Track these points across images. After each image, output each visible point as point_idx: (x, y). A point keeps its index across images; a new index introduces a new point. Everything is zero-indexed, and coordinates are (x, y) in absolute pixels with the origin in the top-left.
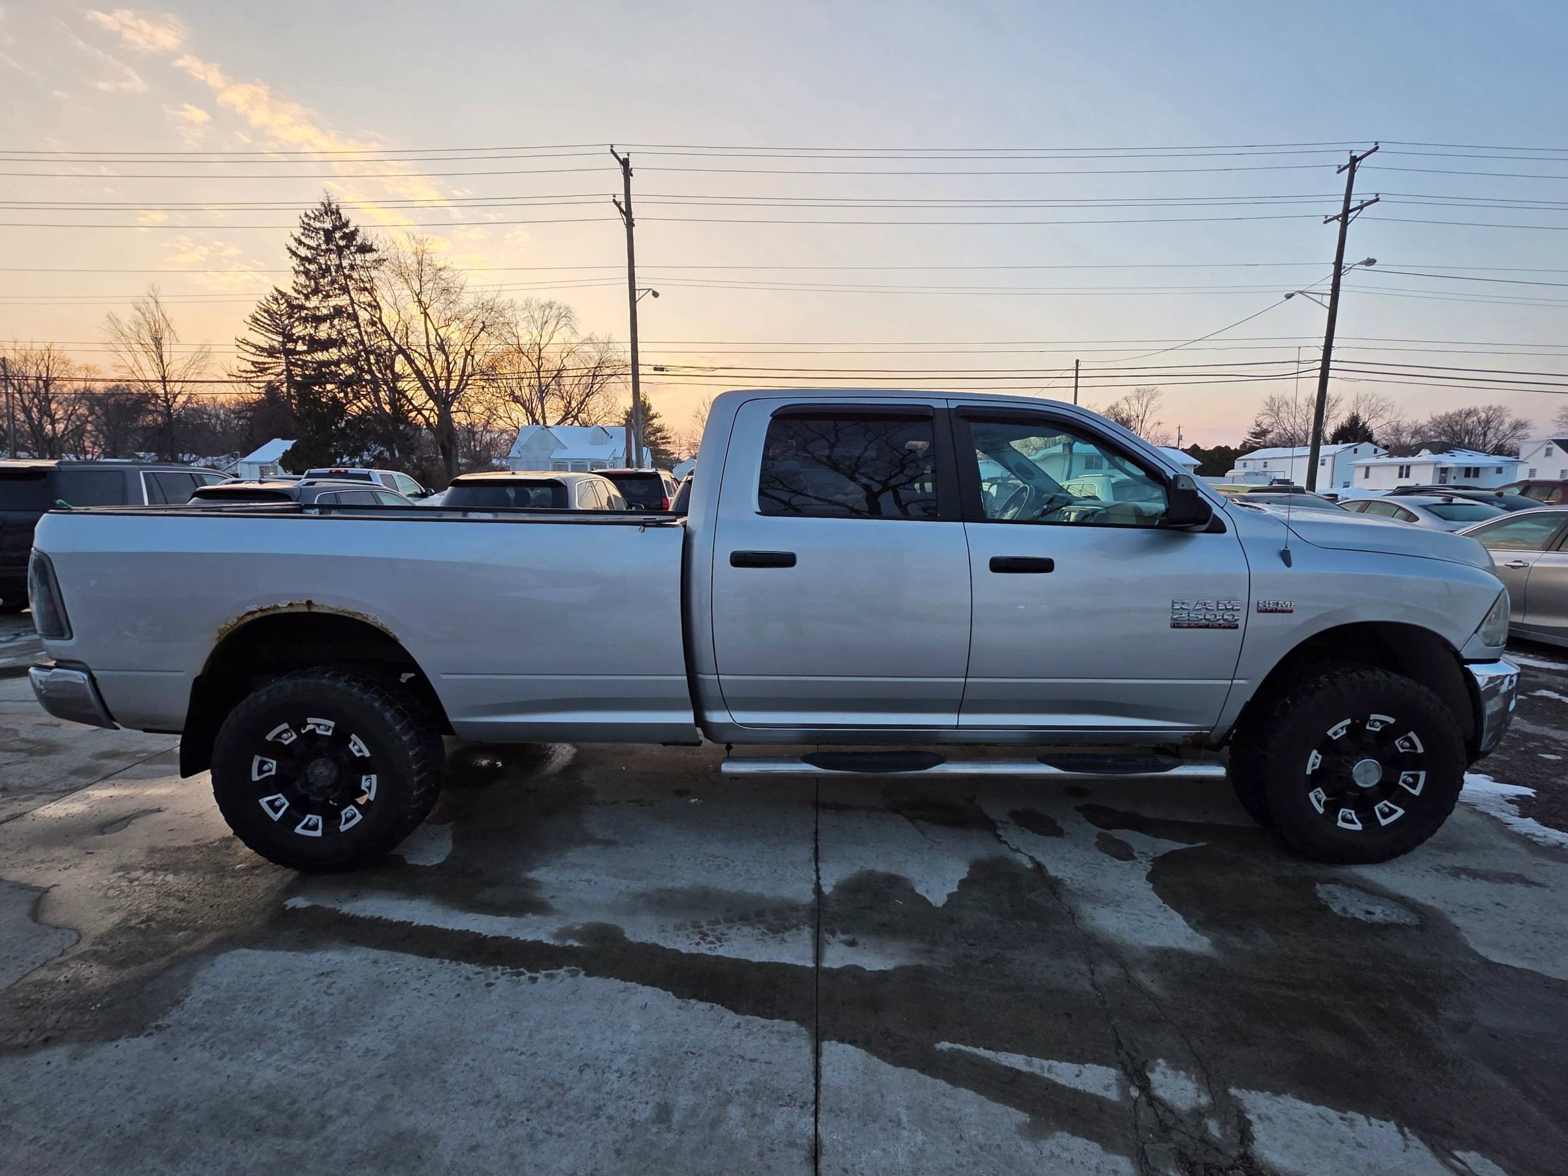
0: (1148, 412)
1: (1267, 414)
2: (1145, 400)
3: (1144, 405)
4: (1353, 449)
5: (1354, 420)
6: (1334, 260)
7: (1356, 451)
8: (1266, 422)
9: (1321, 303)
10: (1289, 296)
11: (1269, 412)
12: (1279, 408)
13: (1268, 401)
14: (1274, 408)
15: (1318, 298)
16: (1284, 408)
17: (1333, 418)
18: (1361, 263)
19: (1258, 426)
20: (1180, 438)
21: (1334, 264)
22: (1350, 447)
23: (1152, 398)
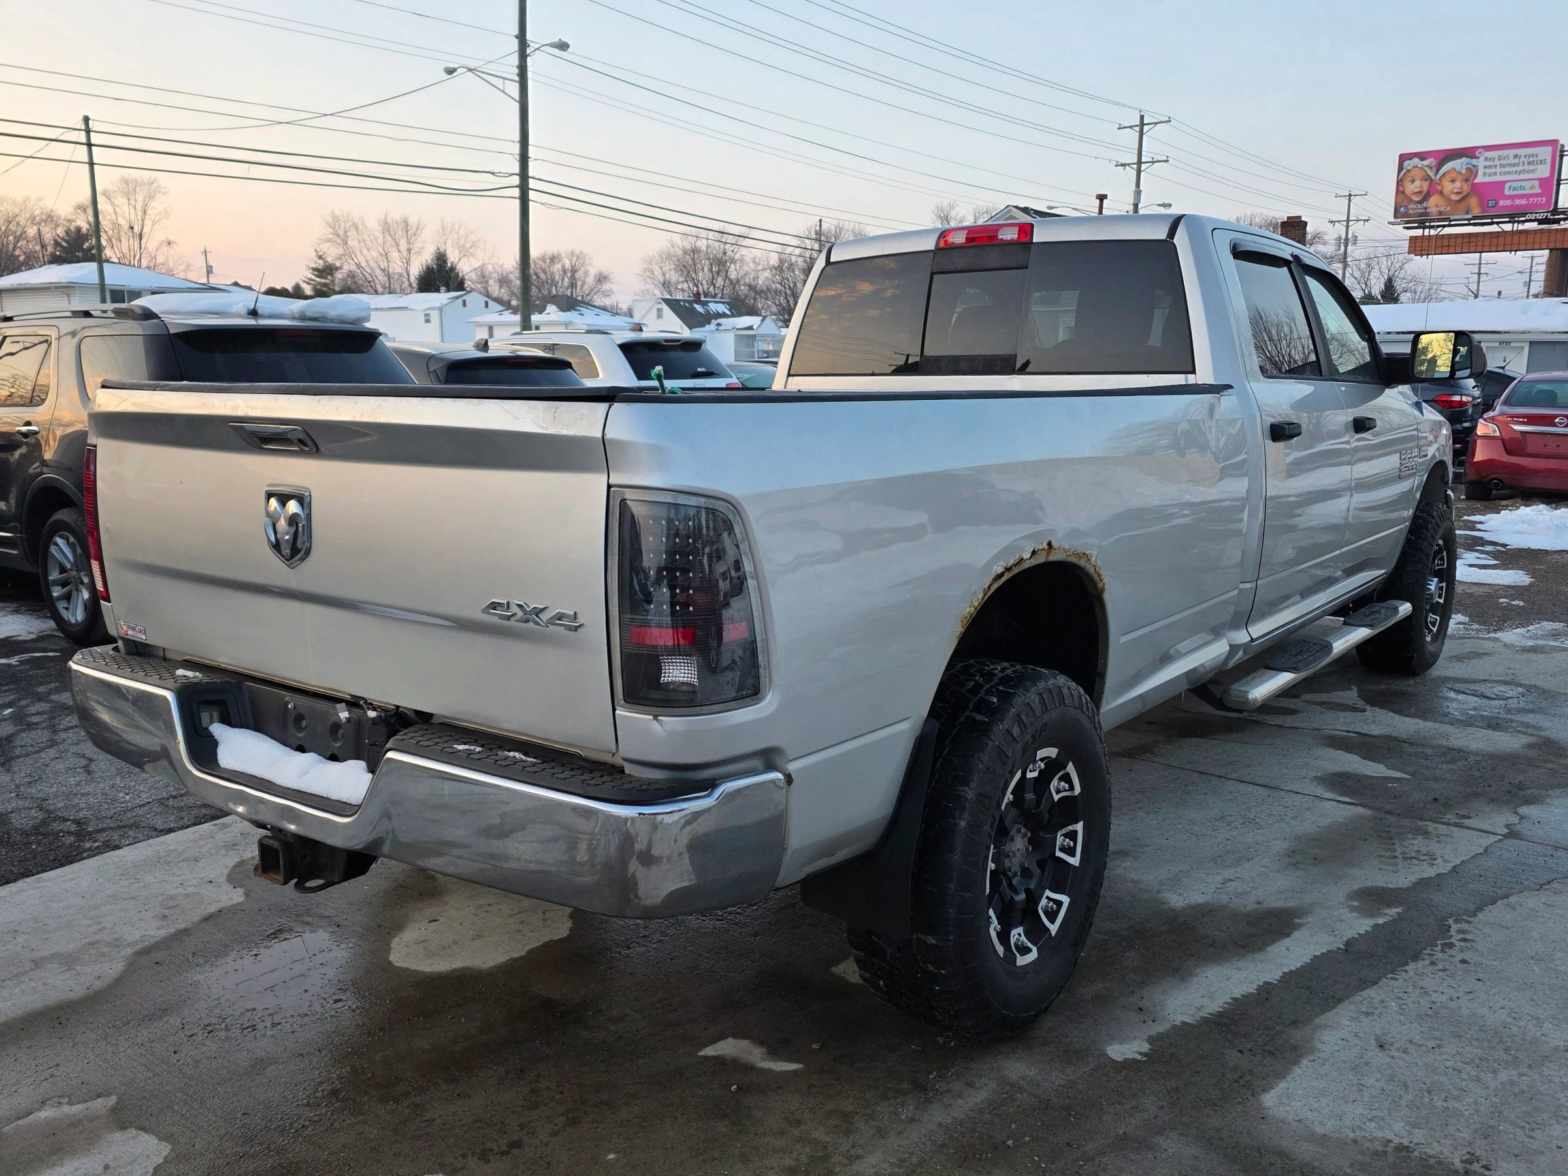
0: (148, 222)
1: (330, 240)
2: (140, 198)
3: (139, 206)
4: (460, 301)
5: (441, 258)
6: (516, 32)
7: (464, 304)
8: (332, 254)
9: (503, 92)
10: (450, 71)
11: (335, 238)
12: (346, 232)
13: (330, 220)
14: (340, 231)
15: (499, 83)
16: (352, 233)
17: (416, 253)
18: (552, 45)
19: (320, 257)
20: (209, 270)
21: (517, 37)
22: (458, 297)
23: (151, 197)
